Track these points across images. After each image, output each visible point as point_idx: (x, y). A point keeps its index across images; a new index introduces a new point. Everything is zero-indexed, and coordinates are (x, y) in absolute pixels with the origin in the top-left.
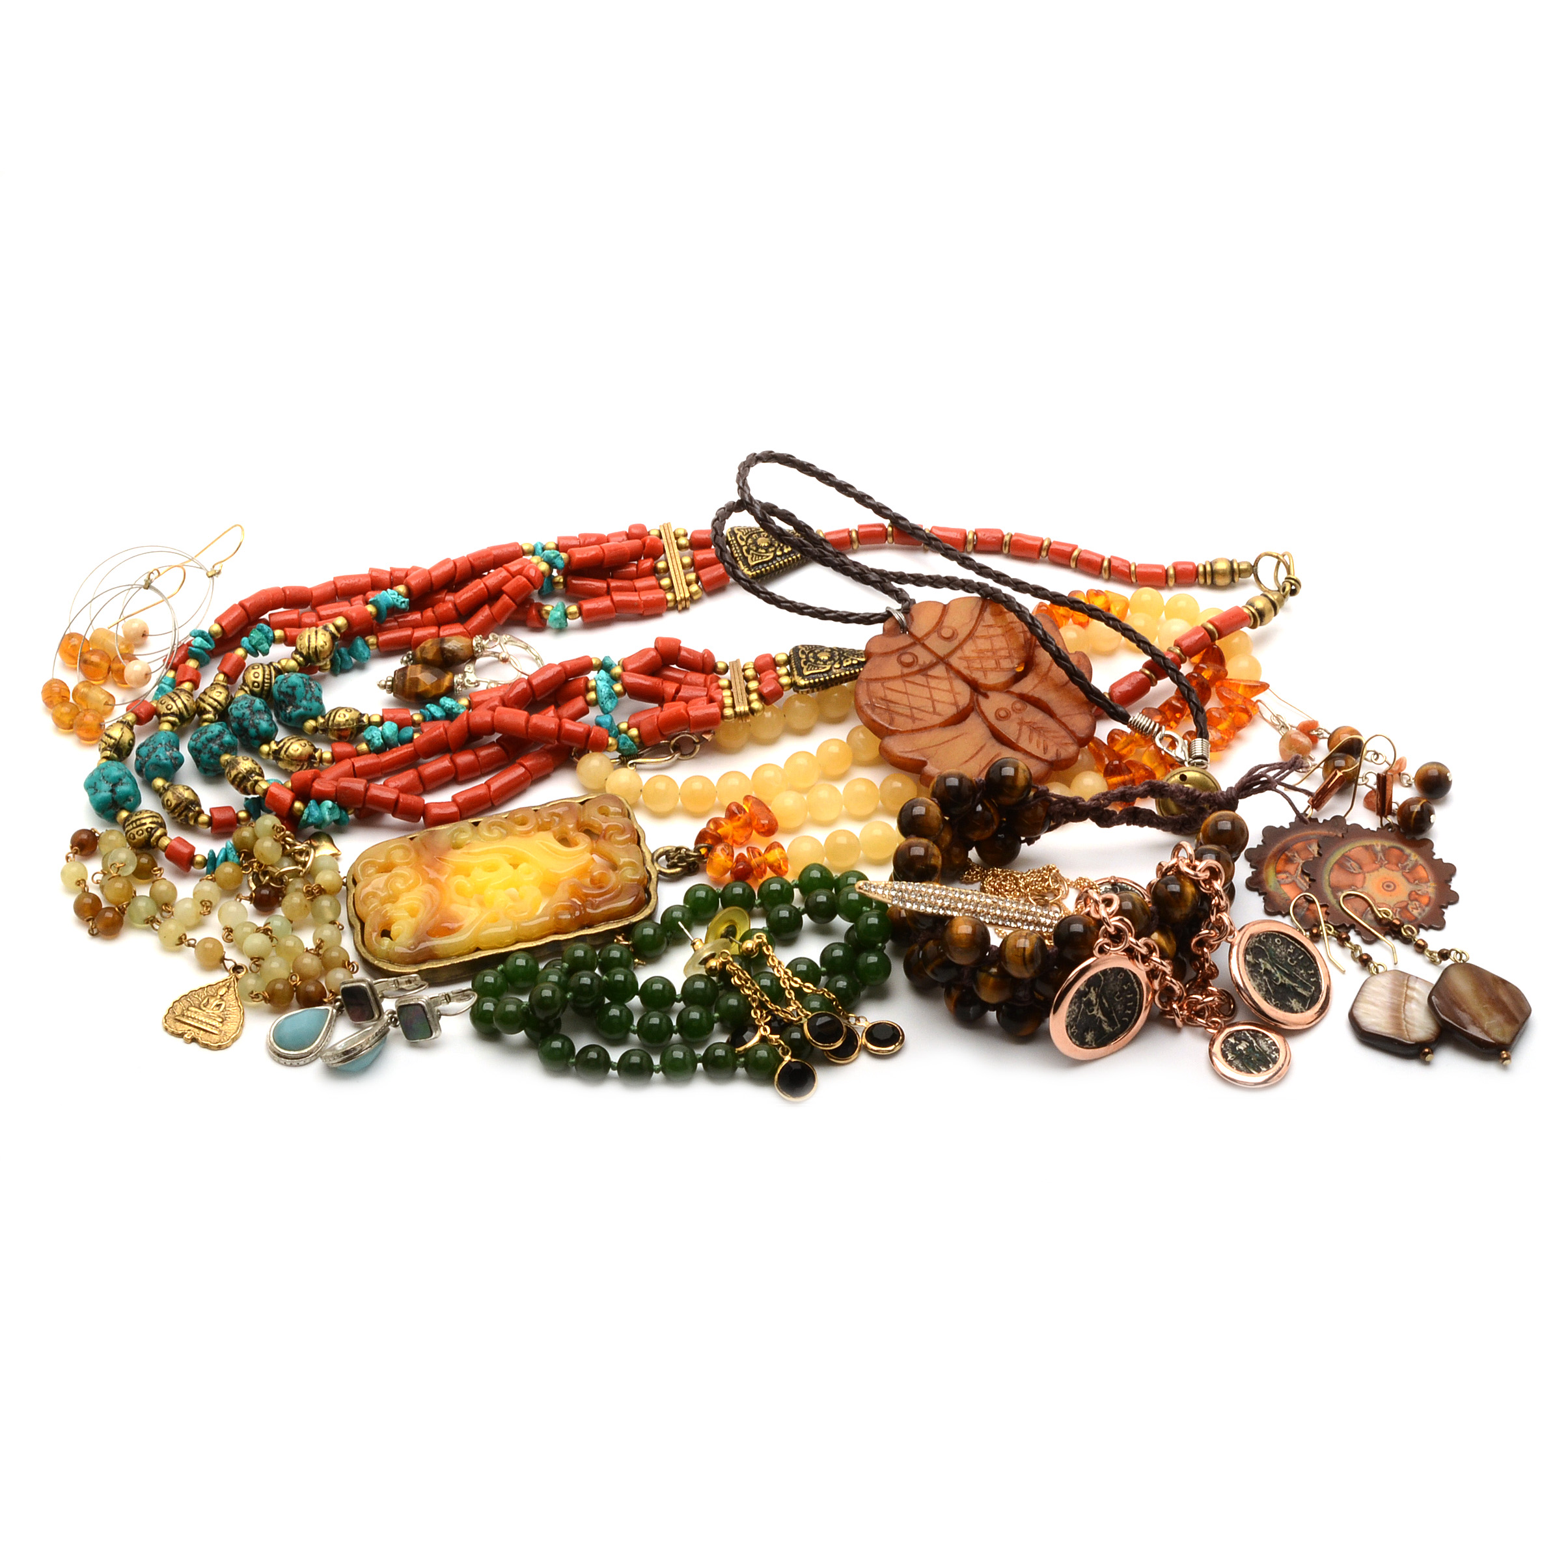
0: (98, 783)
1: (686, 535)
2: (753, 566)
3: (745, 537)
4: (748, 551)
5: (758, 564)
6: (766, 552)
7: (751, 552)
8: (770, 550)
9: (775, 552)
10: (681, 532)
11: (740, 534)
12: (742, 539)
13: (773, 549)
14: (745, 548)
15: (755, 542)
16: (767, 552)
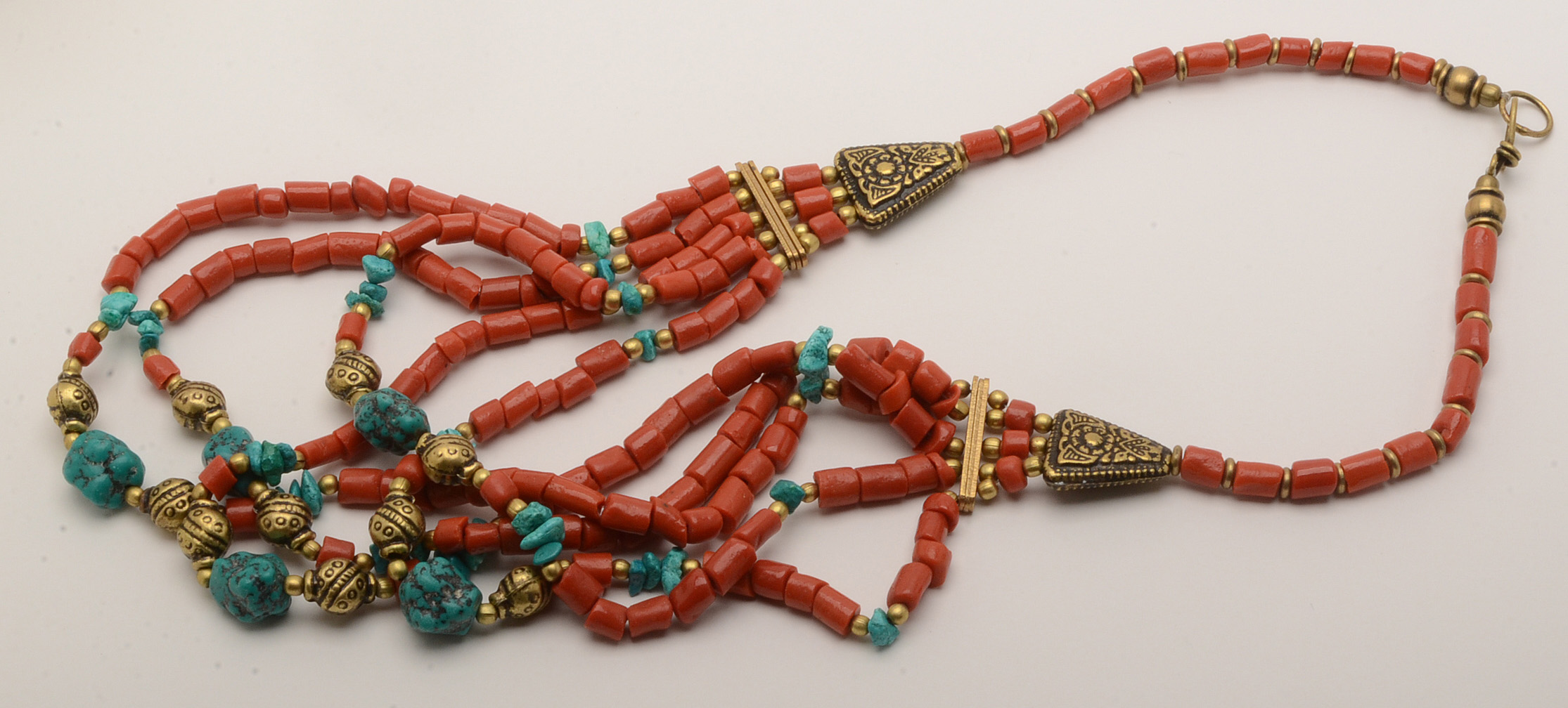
0: (84, 468)
1: (777, 176)
2: (876, 206)
3: (860, 165)
4: (866, 186)
5: (880, 203)
6: (891, 184)
7: (871, 185)
8: (896, 179)
9: (902, 181)
10: (771, 172)
11: (853, 161)
12: (857, 168)
13: (900, 177)
14: (862, 182)
15: (875, 174)
16: (892, 182)
